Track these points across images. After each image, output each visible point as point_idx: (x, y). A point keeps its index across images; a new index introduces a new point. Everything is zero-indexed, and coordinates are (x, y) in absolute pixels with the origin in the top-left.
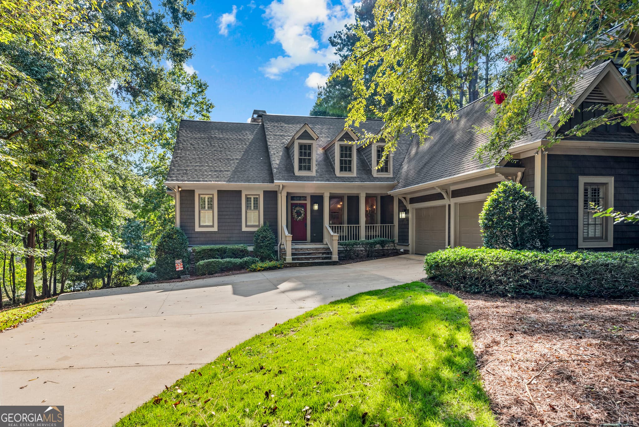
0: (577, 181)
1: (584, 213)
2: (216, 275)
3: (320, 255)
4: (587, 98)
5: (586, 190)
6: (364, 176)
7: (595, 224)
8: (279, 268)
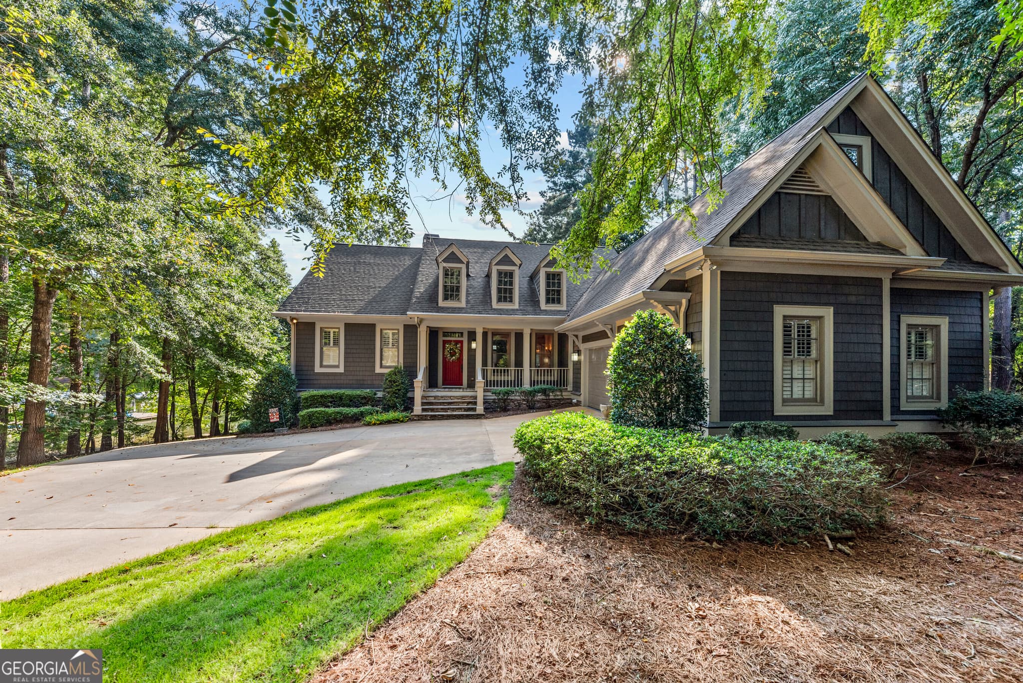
0: (772, 312)
1: (784, 362)
2: (320, 428)
3: (465, 406)
4: (781, 188)
5: (787, 329)
6: (530, 309)
7: (804, 379)
8: (402, 422)
